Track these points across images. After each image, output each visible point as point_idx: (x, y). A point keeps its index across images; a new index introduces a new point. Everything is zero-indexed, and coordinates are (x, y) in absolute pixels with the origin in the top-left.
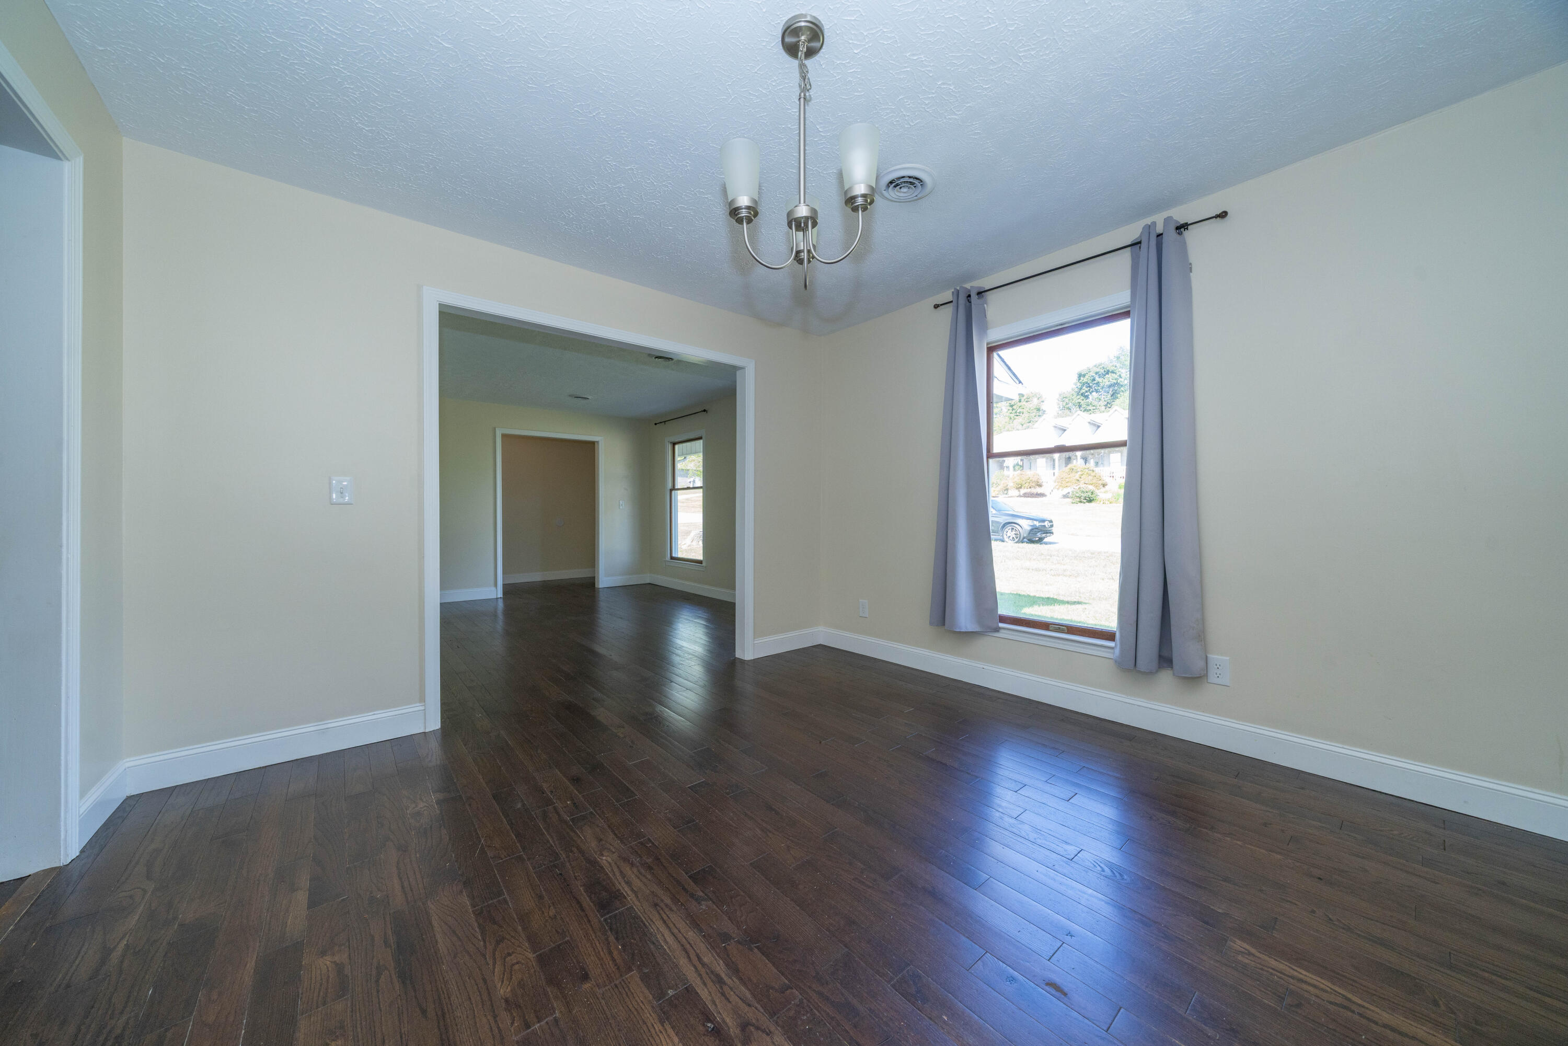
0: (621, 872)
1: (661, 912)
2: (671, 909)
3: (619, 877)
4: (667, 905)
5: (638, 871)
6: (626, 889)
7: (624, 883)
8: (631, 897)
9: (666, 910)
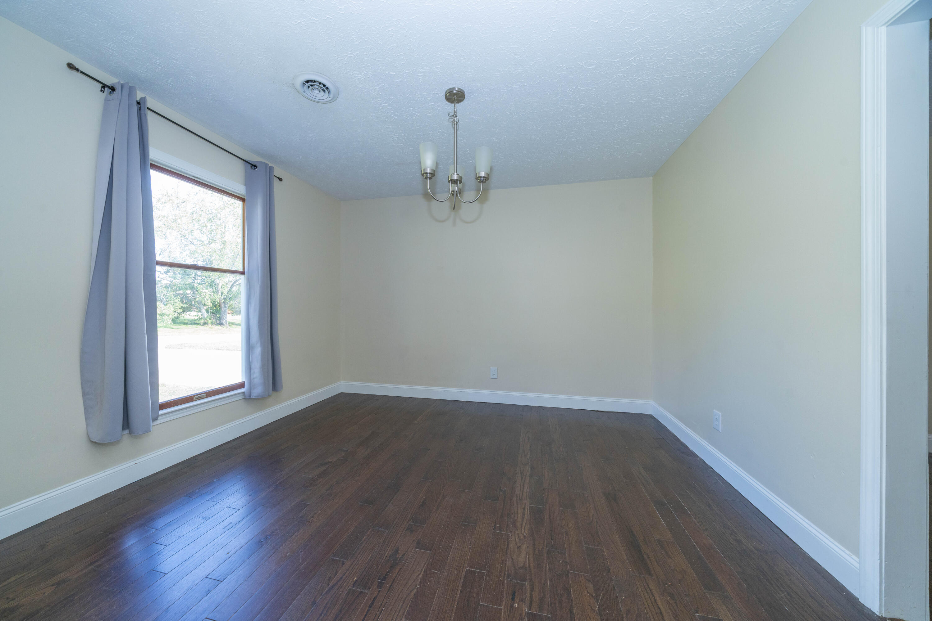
0: (522, 521)
1: (521, 496)
2: (517, 495)
3: (525, 519)
4: (517, 497)
5: (515, 516)
6: (526, 512)
7: (525, 515)
8: (527, 508)
9: (518, 496)
